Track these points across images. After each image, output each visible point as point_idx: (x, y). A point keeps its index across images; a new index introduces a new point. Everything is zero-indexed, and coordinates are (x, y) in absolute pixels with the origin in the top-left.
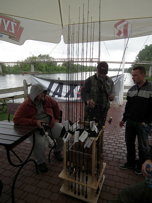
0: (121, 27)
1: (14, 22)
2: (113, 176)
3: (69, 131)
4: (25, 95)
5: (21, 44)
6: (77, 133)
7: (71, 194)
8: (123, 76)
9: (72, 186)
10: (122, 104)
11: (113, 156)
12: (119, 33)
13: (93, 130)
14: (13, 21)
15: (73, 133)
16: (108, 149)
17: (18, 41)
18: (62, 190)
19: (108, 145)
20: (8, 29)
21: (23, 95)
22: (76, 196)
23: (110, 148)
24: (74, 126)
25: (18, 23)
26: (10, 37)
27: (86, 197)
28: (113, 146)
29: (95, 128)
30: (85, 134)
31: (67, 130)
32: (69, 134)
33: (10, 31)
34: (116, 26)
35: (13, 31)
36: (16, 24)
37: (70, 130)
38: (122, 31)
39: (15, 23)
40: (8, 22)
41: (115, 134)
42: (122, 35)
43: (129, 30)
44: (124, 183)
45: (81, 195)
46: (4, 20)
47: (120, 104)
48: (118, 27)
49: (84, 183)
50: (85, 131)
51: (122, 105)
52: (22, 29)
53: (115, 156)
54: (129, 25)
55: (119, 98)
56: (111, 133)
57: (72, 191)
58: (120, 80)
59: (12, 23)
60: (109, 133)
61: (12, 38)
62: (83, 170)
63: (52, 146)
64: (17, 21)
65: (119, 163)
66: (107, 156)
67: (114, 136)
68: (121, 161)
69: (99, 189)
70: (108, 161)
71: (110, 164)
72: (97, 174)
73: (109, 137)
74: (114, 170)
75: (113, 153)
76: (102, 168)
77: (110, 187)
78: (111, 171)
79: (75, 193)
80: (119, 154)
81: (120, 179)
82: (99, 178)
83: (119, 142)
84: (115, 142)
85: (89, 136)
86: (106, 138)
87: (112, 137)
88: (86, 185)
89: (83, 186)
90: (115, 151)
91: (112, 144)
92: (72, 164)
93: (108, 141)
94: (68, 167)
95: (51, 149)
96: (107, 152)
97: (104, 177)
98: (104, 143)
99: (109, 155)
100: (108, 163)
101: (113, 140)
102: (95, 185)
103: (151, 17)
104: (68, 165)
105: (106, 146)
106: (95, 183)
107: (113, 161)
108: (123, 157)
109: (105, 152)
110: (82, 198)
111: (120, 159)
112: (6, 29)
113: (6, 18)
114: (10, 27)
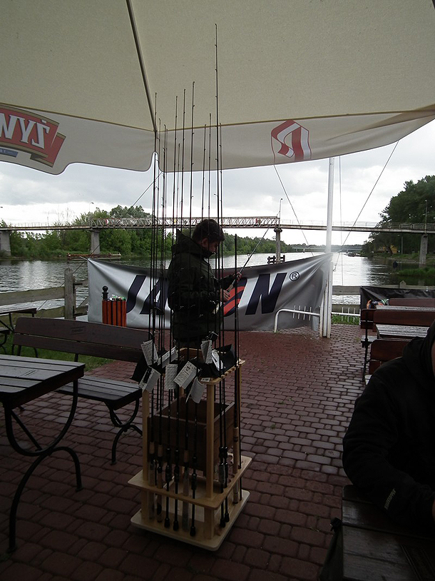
0: (285, 136)
1: (44, 124)
2: (272, 495)
3: (155, 366)
4: (66, 309)
5: (59, 172)
6: (170, 368)
7: (158, 528)
8: (330, 259)
9: (160, 507)
10: (329, 333)
11: (282, 454)
12: (284, 149)
13: (207, 362)
14: (43, 121)
15: (161, 370)
16: (271, 437)
17: (51, 164)
18: (137, 519)
19: (273, 428)
20: (30, 140)
21: (61, 310)
22: (170, 533)
23: (276, 435)
24: (166, 356)
25: (54, 126)
26: (34, 157)
27: (193, 533)
28: (286, 430)
29: (214, 357)
30: (189, 370)
31: (149, 363)
32: (153, 370)
33: (33, 143)
34: (275, 133)
35: (41, 144)
36: (48, 129)
37: (157, 363)
38: (289, 144)
39: (45, 127)
40: (32, 123)
41: (296, 404)
42: (291, 153)
43: (304, 143)
44: (298, 511)
45: (181, 531)
46: (22, 120)
47: (325, 335)
49: (187, 495)
50: (188, 364)
51: (329, 336)
52: (61, 139)
53: (287, 454)
54: (304, 132)
55: (319, 317)
56: (286, 402)
57: (160, 522)
58: (321, 269)
59: (40, 127)
60: (281, 401)
61: (38, 159)
62: (186, 461)
63: (123, 423)
64: (52, 122)
65: (294, 467)
66: (265, 453)
67: (294, 408)
68: (299, 464)
69: (227, 515)
70: (266, 465)
71: (269, 470)
72: (221, 473)
73: (279, 410)
74: (277, 483)
75: (282, 446)
76: (240, 467)
77: (261, 518)
78: (270, 484)
79: (167, 525)
80: (297, 448)
81: (290, 502)
82: (226, 486)
83: (305, 422)
84: (293, 422)
85: (198, 374)
86: (270, 414)
87: (288, 411)
88: (193, 500)
89: (185, 504)
90: (288, 442)
91: (284, 427)
92: (160, 448)
93: (274, 420)
94: (151, 458)
95: (120, 432)
96: (267, 443)
97: (246, 495)
98: (264, 424)
99: (270, 451)
100: (266, 469)
101: (289, 417)
102: (214, 500)
103: (348, 115)
104: (152, 452)
105: (268, 430)
106: (214, 496)
107: (278, 463)
108: (307, 454)
109: (262, 445)
110: (183, 536)
111: (297, 460)
112: (25, 139)
113: (27, 116)
114: (34, 135)
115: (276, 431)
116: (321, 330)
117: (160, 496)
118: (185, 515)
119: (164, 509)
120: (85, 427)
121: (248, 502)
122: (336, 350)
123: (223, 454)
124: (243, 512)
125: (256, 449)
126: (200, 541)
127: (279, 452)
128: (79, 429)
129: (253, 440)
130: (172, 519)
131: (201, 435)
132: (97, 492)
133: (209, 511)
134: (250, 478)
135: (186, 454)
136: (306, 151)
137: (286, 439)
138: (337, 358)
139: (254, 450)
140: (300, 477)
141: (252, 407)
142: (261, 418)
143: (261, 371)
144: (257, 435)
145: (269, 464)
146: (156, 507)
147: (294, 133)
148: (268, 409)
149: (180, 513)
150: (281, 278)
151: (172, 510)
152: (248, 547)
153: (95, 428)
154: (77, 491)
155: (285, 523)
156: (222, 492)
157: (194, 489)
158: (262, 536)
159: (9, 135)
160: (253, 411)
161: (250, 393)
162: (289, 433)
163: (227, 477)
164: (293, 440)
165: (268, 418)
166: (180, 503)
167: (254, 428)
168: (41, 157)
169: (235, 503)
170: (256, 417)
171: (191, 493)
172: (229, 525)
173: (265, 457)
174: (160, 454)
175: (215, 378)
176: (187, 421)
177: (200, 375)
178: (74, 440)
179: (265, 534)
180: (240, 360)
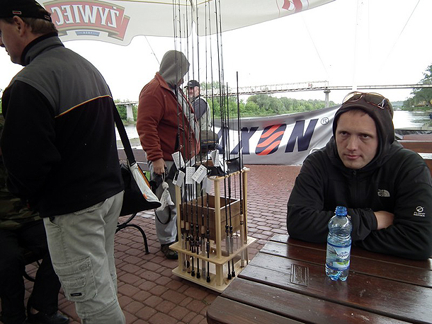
1: (115, 9)
3: (181, 169)
5: (127, 43)
6: (189, 170)
7: (188, 277)
9: (188, 264)
12: (287, 4)
13: (216, 166)
14: (114, 7)
15: (184, 170)
17: (122, 39)
18: (176, 271)
20: (107, 22)
22: (195, 280)
25: (121, 10)
26: (110, 35)
27: (209, 280)
31: (178, 167)
32: (180, 172)
33: (109, 25)
35: (114, 25)
36: (118, 13)
37: (183, 167)
39: (116, 12)
40: (107, 10)
42: (292, 7)
45: (201, 279)
46: (100, 8)
49: (204, 256)
50: (202, 167)
52: (127, 20)
57: (189, 272)
59: (112, 11)
61: (113, 36)
62: (202, 233)
64: (120, 8)
69: (234, 273)
76: (246, 243)
79: (193, 275)
82: (232, 253)
88: (208, 259)
89: (203, 261)
92: (187, 225)
94: (182, 231)
102: (222, 260)
104: (183, 227)
106: (221, 257)
110: (203, 282)
112: (103, 23)
113: (104, 5)
114: (109, 18)
117: (188, 256)
118: (204, 269)
119: (191, 265)
123: (229, 230)
126: (213, 286)
130: (196, 271)
131: (213, 214)
133: (219, 267)
135: (203, 228)
136: (304, 3)
141: (275, 213)
146: (186, 263)
149: (200, 268)
150: (314, 122)
151: (196, 266)
154: (145, 255)
156: (228, 256)
157: (208, 251)
159: (93, 21)
160: (275, 216)
161: (277, 205)
166: (200, 261)
167: (273, 226)
168: (115, 34)
169: (242, 267)
171: (206, 254)
174: (187, 229)
175: (220, 176)
176: (202, 207)
177: (209, 175)
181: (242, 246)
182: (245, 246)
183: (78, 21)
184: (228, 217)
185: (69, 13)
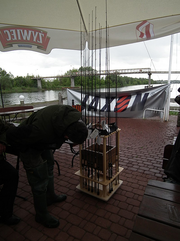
0: (143, 29)
1: (41, 33)
2: (132, 183)
5: (48, 53)
7: (86, 191)
8: (169, 86)
9: (86, 183)
10: (168, 119)
11: (139, 168)
12: (142, 35)
13: (104, 129)
14: (41, 32)
16: (135, 161)
17: (45, 50)
18: (78, 187)
19: (137, 157)
20: (36, 40)
22: (90, 193)
23: (137, 160)
25: (45, 33)
26: (38, 47)
27: (98, 194)
28: (142, 159)
29: (106, 127)
30: (96, 132)
33: (38, 41)
34: (138, 28)
35: (41, 42)
36: (43, 35)
38: (144, 32)
39: (42, 34)
40: (37, 33)
41: (148, 148)
42: (145, 36)
43: (151, 31)
44: (142, 190)
45: (94, 193)
46: (33, 32)
48: (140, 29)
50: (96, 130)
51: (167, 121)
52: (48, 39)
53: (141, 168)
54: (151, 26)
55: (163, 112)
56: (144, 147)
57: (86, 189)
58: (165, 91)
59: (40, 34)
60: (142, 147)
61: (40, 48)
62: (95, 167)
63: (76, 152)
64: (44, 32)
65: (143, 173)
66: (132, 167)
67: (147, 150)
68: (146, 172)
69: (112, 189)
70: (132, 171)
71: (132, 173)
72: (109, 173)
73: (140, 150)
74: (135, 179)
75: (139, 164)
76: (118, 171)
77: (127, 191)
78: (132, 179)
79: (89, 190)
80: (146, 166)
81: (139, 186)
82: (112, 178)
83: (151, 156)
84: (146, 156)
85: (99, 134)
86: (136, 152)
87: (144, 151)
88: (98, 182)
89: (95, 183)
90: (142, 163)
91: (141, 157)
92: (86, 162)
93: (138, 154)
94: (83, 165)
95: (75, 155)
96: (133, 163)
97: (121, 182)
98: (133, 155)
99: (134, 166)
100: (131, 173)
101: (144, 153)
103: (173, 15)
104: (83, 163)
105: (134, 158)
106: (106, 181)
107: (137, 171)
108: (150, 169)
109: (131, 164)
110: (95, 195)
111: (145, 170)
112: (35, 40)
113: (35, 30)
114: (38, 38)
115: (138, 159)
116: (164, 118)
117: (86, 180)
118: (95, 187)
119: (88, 184)
120: (63, 153)
121: (122, 185)
122: (170, 127)
123: (110, 165)
124: (120, 188)
125: (129, 165)
126: (101, 197)
127: (138, 167)
128: (61, 154)
129: (127, 162)
130: (91, 188)
131: (101, 157)
132: (66, 176)
133: (104, 187)
134: (124, 176)
135: (96, 164)
136: (152, 35)
137: (141, 162)
138: (170, 130)
139: (127, 165)
140: (145, 177)
141: (129, 149)
142: (132, 153)
143: (135, 135)
144: (130, 160)
145: (133, 171)
146: (85, 183)
147: (146, 26)
148: (136, 150)
149: (93, 186)
150: (147, 95)
151: (90, 185)
152: (120, 201)
153: (67, 154)
154: (58, 176)
155: (136, 194)
156: (110, 180)
157: (98, 178)
158: (126, 198)
159: (29, 39)
160: (129, 150)
161: (129, 143)
162: (143, 160)
163: (112, 174)
164: (144, 163)
165: (135, 153)
166: (94, 183)
167: (129, 157)
168: (41, 47)
169: (116, 185)
170: (130, 153)
171: (97, 179)
172: (113, 192)
173: (132, 169)
174: (86, 164)
175: (106, 135)
176: (95, 152)
177: (100, 134)
178: (59, 158)
179: (127, 197)
180: (118, 129)
181: (116, 173)
182: (118, 173)
183: (19, 38)
184: (110, 157)
185: (14, 34)
